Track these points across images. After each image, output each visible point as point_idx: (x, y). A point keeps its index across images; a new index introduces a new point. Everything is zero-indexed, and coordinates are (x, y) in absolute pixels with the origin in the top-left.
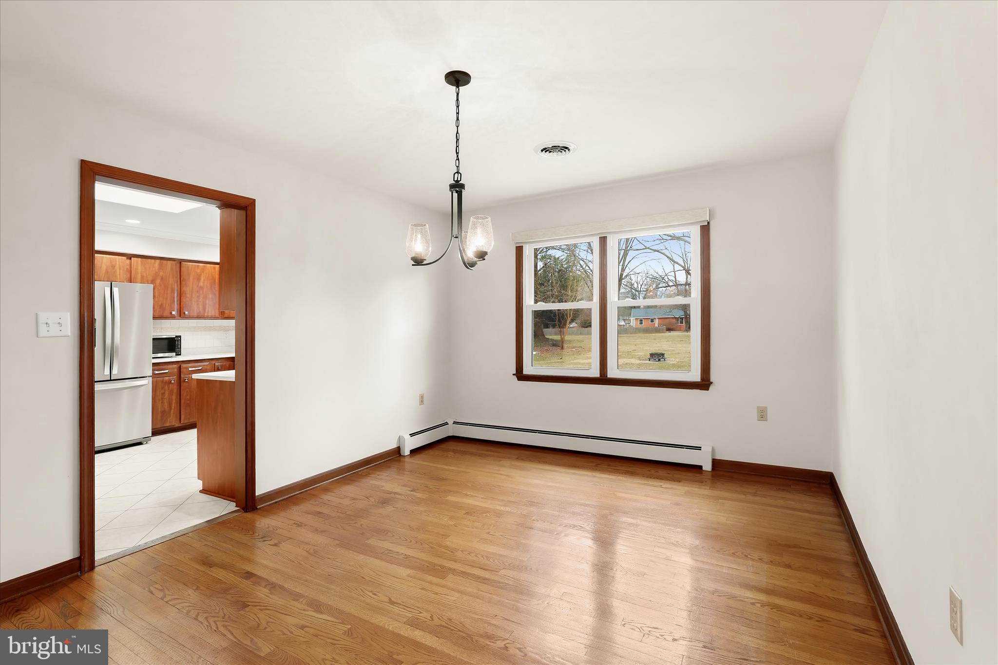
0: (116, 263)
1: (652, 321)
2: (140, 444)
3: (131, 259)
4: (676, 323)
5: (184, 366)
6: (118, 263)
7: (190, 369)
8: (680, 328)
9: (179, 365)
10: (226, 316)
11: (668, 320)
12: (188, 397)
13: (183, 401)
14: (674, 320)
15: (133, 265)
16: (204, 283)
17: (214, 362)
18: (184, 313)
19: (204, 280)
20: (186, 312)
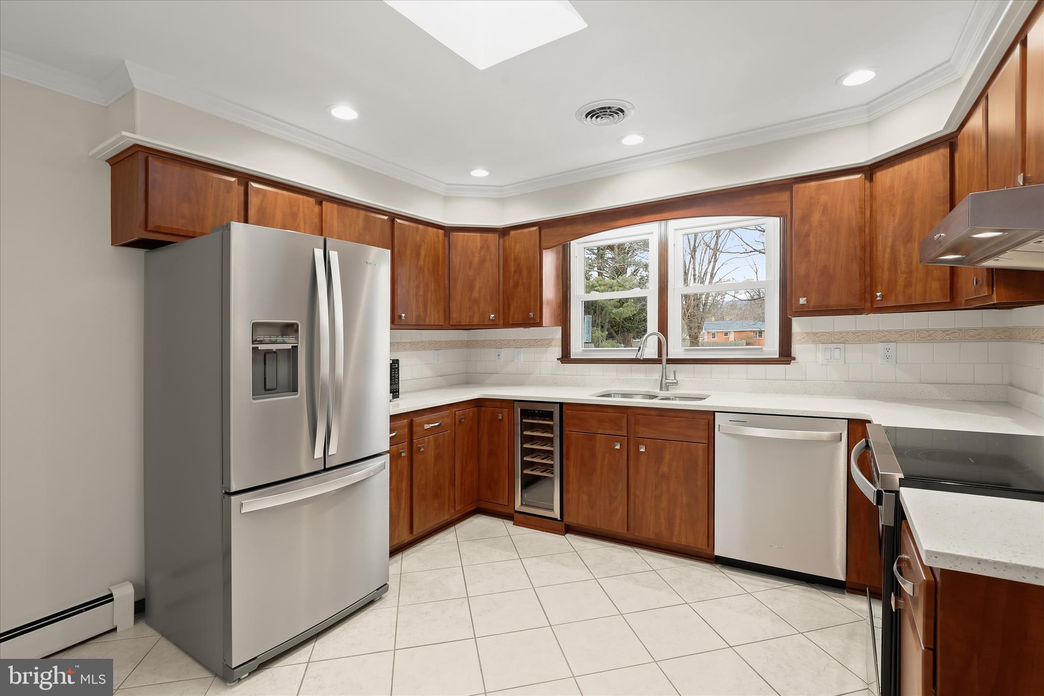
0: (299, 210)
1: (726, 334)
2: (371, 602)
3: (320, 204)
4: (754, 337)
5: (417, 420)
6: (301, 209)
7: (427, 426)
8: (759, 342)
9: (410, 419)
10: (453, 322)
11: (745, 333)
12: (423, 482)
13: (415, 491)
14: (752, 334)
15: (326, 217)
16: (425, 261)
17: (454, 410)
18: (400, 317)
19: (425, 256)
20: (403, 315)
